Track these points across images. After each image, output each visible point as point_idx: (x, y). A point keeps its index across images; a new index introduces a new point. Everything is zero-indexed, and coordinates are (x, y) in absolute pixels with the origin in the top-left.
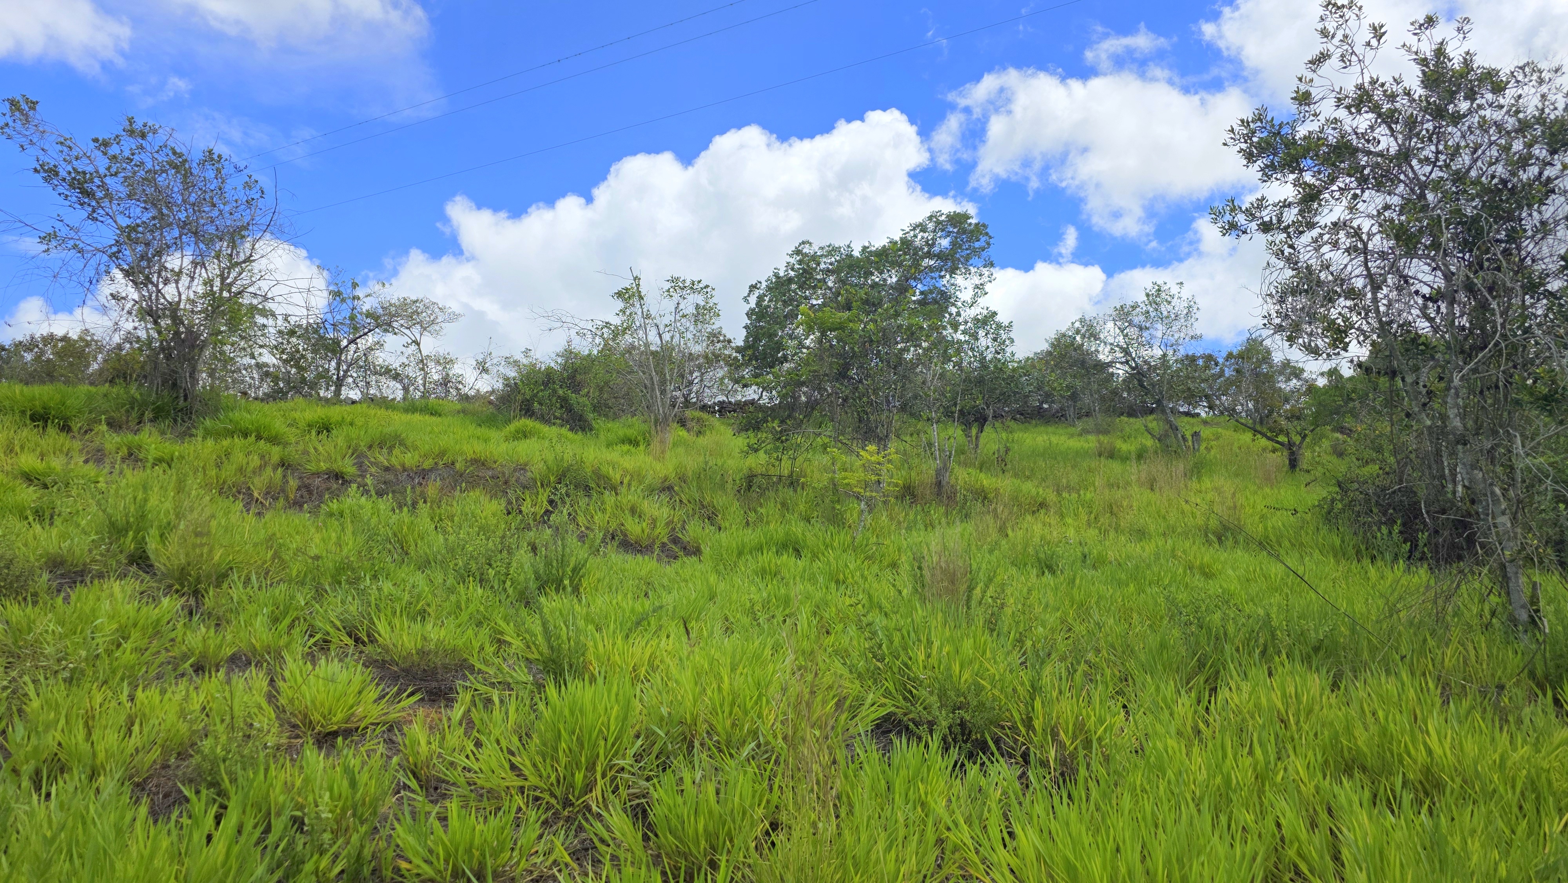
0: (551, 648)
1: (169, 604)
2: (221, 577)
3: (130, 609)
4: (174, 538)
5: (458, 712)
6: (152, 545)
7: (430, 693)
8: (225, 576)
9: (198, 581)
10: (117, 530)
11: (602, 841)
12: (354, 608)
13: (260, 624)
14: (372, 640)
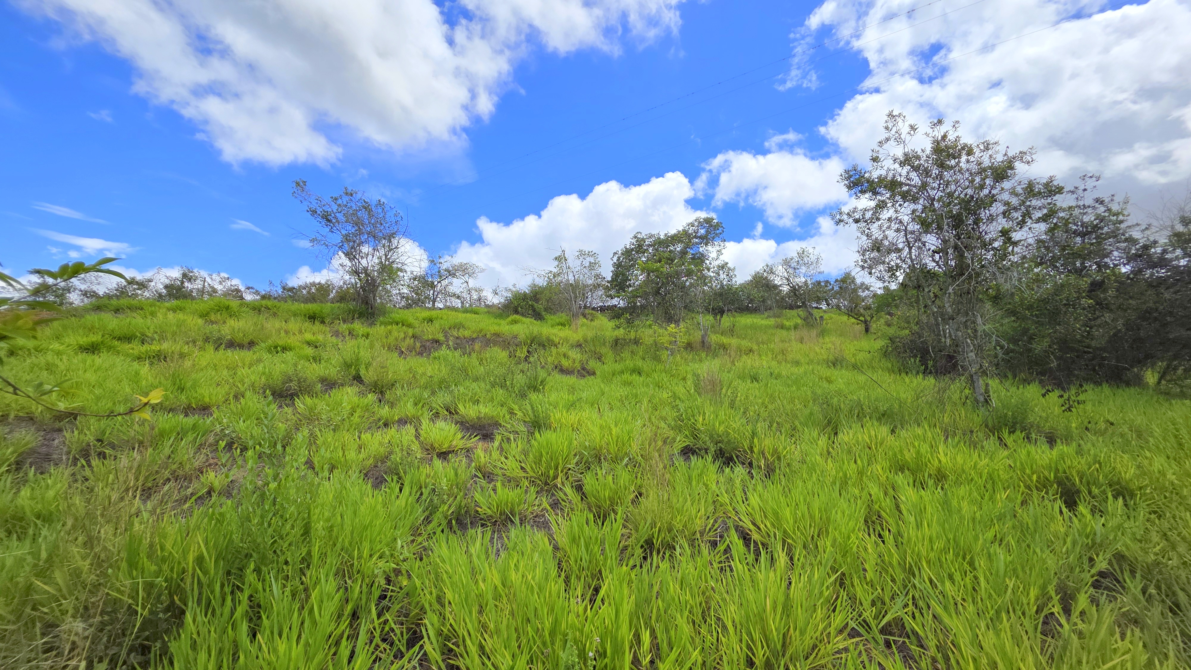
0: (535, 416)
1: (371, 397)
2: (392, 385)
3: (356, 399)
4: (371, 369)
5: (496, 444)
6: (362, 372)
7: (483, 435)
8: (393, 385)
9: (383, 387)
10: (347, 365)
11: (563, 500)
12: (448, 398)
13: (410, 405)
14: (457, 413)
